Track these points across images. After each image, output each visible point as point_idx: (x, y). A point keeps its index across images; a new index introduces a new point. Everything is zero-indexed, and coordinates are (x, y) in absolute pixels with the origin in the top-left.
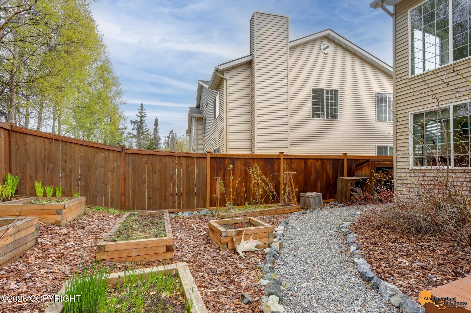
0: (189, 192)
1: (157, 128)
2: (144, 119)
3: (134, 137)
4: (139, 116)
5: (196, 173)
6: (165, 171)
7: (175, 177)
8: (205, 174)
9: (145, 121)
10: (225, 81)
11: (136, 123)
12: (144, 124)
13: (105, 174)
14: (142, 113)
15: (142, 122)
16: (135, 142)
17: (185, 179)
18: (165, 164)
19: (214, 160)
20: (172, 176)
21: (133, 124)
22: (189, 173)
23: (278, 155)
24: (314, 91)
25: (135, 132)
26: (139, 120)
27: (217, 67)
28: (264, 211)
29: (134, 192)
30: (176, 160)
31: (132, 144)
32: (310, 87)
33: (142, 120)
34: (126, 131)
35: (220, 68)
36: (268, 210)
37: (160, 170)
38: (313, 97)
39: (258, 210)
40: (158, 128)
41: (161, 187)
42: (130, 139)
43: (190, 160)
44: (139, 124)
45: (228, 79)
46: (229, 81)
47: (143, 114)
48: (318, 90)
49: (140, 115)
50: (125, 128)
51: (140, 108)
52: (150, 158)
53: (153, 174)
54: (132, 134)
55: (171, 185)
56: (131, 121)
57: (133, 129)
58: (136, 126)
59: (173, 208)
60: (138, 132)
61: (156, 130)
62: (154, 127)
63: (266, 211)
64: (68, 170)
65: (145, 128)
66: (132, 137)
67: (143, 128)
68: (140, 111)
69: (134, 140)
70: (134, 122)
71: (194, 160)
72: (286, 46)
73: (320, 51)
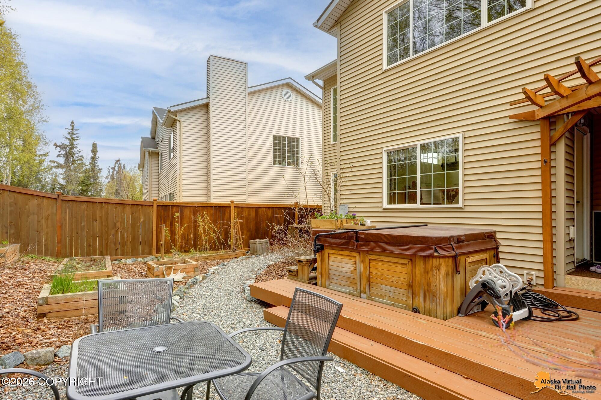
0: (134, 239)
1: (95, 156)
2: (75, 143)
3: (59, 166)
4: (67, 138)
5: (142, 220)
6: (107, 219)
7: (118, 224)
8: (151, 222)
9: (78, 146)
10: (178, 122)
11: (63, 147)
12: (75, 150)
13: (39, 221)
14: (73, 134)
15: (72, 146)
16: (62, 174)
17: (130, 226)
18: (107, 212)
19: (161, 208)
20: (115, 224)
21: (58, 149)
22: (134, 222)
23: (229, 204)
24: (275, 137)
25: (62, 161)
26: (69, 144)
27: (169, 109)
28: (209, 256)
29: (71, 240)
30: (120, 209)
31: (56, 176)
32: (271, 134)
33: (72, 144)
34: (48, 159)
35: (173, 109)
36: (213, 255)
37: (101, 217)
38: (275, 144)
39: (203, 255)
40: (97, 155)
41: (102, 234)
42: (54, 169)
43: (134, 208)
44: (68, 149)
45: (181, 120)
46: (183, 123)
47: (75, 136)
48: (280, 137)
49: (70, 138)
50: (46, 155)
51: (70, 128)
52: (90, 205)
53: (93, 221)
54: (57, 163)
55: (113, 232)
56: (55, 145)
57: (58, 156)
58: (63, 152)
59: (116, 255)
60: (67, 160)
61: (94, 158)
62: (91, 155)
63: (212, 256)
65: (76, 155)
66: (57, 167)
67: (74, 154)
68: (70, 131)
69: (61, 171)
70: (60, 146)
71: (140, 207)
72: (244, 92)
73: (281, 98)
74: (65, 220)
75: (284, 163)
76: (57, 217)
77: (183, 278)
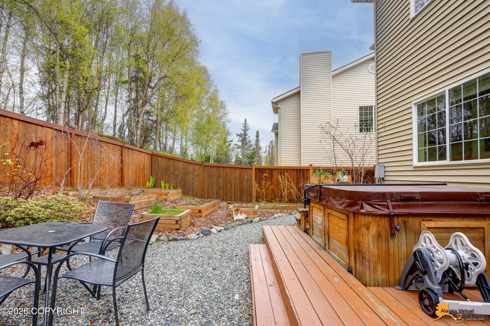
0: (241, 191)
1: (258, 139)
2: (247, 132)
3: (239, 147)
4: (243, 130)
5: (246, 178)
6: (226, 177)
7: (232, 181)
8: (251, 180)
9: (248, 134)
10: (279, 109)
11: (240, 135)
12: (247, 136)
13: (193, 178)
14: (246, 127)
15: (245, 134)
16: (240, 152)
17: (239, 182)
18: (226, 173)
19: (257, 170)
20: (231, 180)
21: (238, 137)
22: (241, 179)
24: (361, 108)
25: (240, 144)
26: (243, 133)
27: (272, 101)
28: (286, 207)
29: (208, 189)
30: (233, 170)
31: (238, 154)
32: (357, 106)
33: (245, 133)
34: (232, 143)
35: (274, 101)
36: (290, 206)
37: (223, 176)
38: (361, 114)
39: (283, 205)
40: (259, 139)
41: (224, 186)
42: (236, 149)
43: (241, 170)
44: (243, 136)
45: (281, 107)
46: (282, 109)
47: (247, 128)
48: (366, 108)
49: (244, 129)
50: (232, 141)
51: (244, 123)
52: (217, 168)
53: (219, 178)
54: (238, 145)
55: (229, 185)
56: (237, 134)
57: (238, 141)
58: (241, 139)
59: (231, 201)
60: (243, 144)
61: (257, 141)
62: (256, 138)
63: (288, 207)
64: (176, 175)
65: (248, 140)
66: (237, 148)
67: (247, 139)
68: (244, 125)
69: (240, 150)
70: (239, 135)
71: (245, 170)
72: (329, 75)
73: (368, 72)
74: (205, 177)
75: (371, 130)
76: (202, 176)
77: (246, 218)
